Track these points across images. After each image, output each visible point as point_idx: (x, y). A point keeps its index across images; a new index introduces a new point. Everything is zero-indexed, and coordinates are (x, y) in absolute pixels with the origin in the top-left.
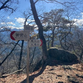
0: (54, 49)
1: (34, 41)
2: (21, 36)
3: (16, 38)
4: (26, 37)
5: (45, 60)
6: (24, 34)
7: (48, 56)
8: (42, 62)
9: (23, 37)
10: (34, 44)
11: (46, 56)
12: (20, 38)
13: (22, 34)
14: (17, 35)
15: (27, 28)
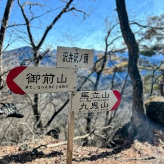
2: (46, 80)
3: (27, 88)
4: (62, 84)
5: (137, 126)
9: (51, 85)
10: (89, 105)
12: (43, 87)
13: (51, 75)
14: (33, 78)
15: (69, 57)
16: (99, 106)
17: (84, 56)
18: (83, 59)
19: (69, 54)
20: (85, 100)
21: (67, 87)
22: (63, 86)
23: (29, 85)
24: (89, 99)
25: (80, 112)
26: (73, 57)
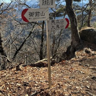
0: (89, 30)
1: (56, 22)
2: (36, 15)
3: (29, 19)
5: (75, 46)
6: (41, 12)
7: (79, 42)
8: (71, 49)
11: (77, 41)
12: (35, 18)
13: (38, 12)
14: (31, 14)
15: (45, 2)
16: (60, 27)
17: (51, 1)
18: (51, 3)
19: (44, 1)
20: (53, 24)
21: (45, 18)
22: (44, 18)
23: (30, 18)
24: (55, 24)
25: (52, 30)
26: (46, 2)
